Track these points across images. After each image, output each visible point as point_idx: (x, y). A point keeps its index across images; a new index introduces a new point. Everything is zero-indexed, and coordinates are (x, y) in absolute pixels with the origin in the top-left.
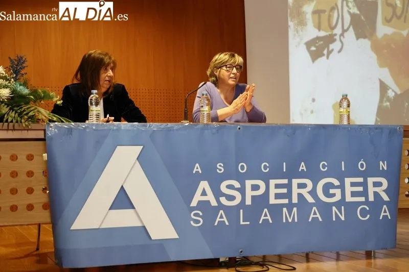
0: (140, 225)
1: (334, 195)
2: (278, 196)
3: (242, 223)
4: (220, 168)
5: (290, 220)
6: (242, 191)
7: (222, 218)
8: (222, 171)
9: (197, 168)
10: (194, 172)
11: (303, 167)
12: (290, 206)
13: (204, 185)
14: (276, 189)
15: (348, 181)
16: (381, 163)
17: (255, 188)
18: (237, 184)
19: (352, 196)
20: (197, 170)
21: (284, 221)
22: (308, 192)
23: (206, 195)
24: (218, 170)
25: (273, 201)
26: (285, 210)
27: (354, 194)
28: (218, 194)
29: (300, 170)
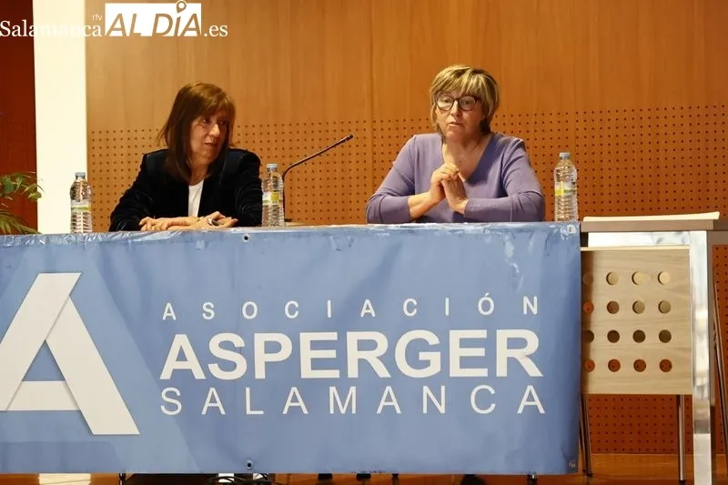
0: (72, 408)
1: (426, 364)
2: (317, 364)
3: (249, 412)
4: (209, 310)
5: (343, 411)
6: (248, 353)
7: (213, 401)
8: (211, 317)
9: (169, 312)
10: (164, 318)
11: (368, 308)
12: (343, 384)
13: (181, 341)
14: (313, 351)
15: (455, 336)
16: (526, 300)
17: (272, 347)
18: (238, 341)
19: (461, 367)
20: (169, 314)
21: (332, 412)
22: (378, 358)
23: (186, 360)
24: (204, 315)
25: (307, 372)
26: (333, 390)
27: (466, 362)
28: (205, 358)
29: (362, 315)
